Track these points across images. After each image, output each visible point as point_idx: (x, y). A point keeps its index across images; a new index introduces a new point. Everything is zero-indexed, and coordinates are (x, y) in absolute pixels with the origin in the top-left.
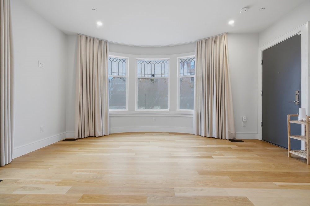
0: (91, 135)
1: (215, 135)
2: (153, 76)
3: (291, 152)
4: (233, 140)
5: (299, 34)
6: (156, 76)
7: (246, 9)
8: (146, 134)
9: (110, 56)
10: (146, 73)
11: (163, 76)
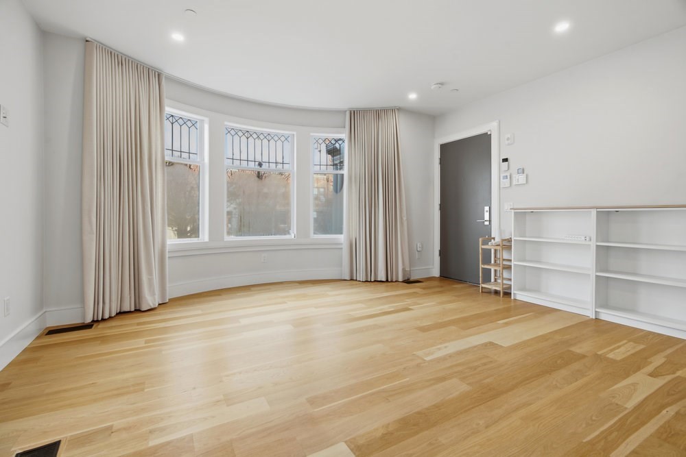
0: (127, 308)
1: (382, 277)
2: (260, 165)
3: (484, 286)
4: (408, 281)
5: (489, 133)
6: (265, 166)
7: (440, 85)
8: (252, 289)
9: (168, 110)
10: (244, 157)
11: (280, 166)
